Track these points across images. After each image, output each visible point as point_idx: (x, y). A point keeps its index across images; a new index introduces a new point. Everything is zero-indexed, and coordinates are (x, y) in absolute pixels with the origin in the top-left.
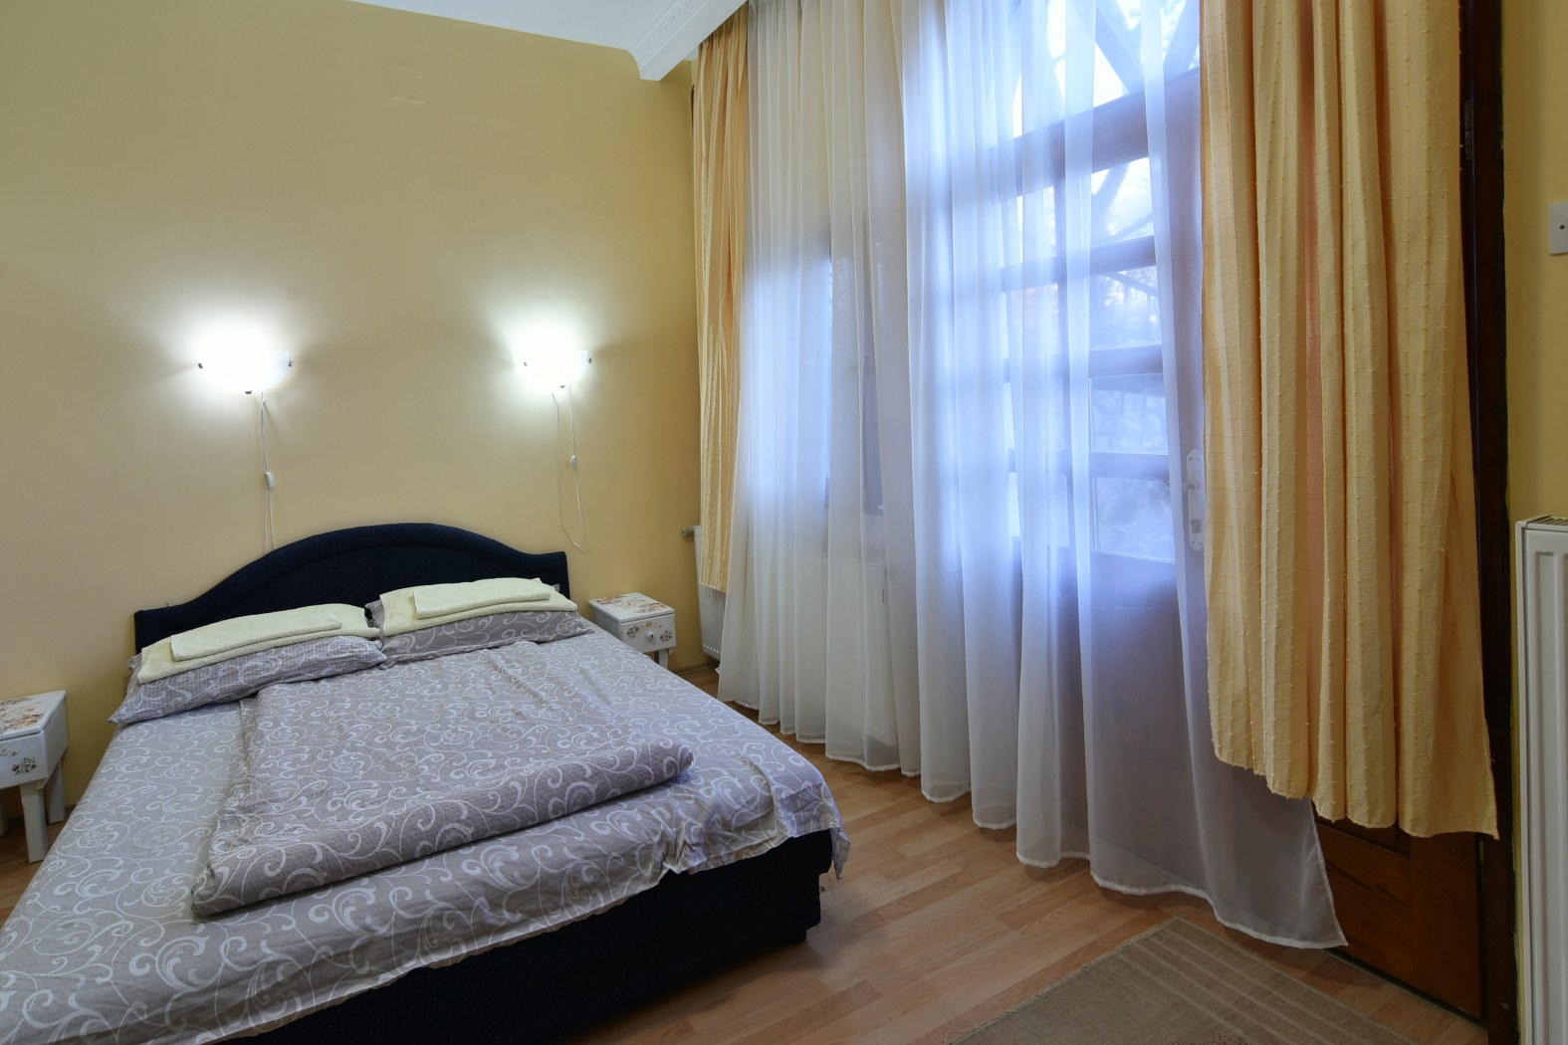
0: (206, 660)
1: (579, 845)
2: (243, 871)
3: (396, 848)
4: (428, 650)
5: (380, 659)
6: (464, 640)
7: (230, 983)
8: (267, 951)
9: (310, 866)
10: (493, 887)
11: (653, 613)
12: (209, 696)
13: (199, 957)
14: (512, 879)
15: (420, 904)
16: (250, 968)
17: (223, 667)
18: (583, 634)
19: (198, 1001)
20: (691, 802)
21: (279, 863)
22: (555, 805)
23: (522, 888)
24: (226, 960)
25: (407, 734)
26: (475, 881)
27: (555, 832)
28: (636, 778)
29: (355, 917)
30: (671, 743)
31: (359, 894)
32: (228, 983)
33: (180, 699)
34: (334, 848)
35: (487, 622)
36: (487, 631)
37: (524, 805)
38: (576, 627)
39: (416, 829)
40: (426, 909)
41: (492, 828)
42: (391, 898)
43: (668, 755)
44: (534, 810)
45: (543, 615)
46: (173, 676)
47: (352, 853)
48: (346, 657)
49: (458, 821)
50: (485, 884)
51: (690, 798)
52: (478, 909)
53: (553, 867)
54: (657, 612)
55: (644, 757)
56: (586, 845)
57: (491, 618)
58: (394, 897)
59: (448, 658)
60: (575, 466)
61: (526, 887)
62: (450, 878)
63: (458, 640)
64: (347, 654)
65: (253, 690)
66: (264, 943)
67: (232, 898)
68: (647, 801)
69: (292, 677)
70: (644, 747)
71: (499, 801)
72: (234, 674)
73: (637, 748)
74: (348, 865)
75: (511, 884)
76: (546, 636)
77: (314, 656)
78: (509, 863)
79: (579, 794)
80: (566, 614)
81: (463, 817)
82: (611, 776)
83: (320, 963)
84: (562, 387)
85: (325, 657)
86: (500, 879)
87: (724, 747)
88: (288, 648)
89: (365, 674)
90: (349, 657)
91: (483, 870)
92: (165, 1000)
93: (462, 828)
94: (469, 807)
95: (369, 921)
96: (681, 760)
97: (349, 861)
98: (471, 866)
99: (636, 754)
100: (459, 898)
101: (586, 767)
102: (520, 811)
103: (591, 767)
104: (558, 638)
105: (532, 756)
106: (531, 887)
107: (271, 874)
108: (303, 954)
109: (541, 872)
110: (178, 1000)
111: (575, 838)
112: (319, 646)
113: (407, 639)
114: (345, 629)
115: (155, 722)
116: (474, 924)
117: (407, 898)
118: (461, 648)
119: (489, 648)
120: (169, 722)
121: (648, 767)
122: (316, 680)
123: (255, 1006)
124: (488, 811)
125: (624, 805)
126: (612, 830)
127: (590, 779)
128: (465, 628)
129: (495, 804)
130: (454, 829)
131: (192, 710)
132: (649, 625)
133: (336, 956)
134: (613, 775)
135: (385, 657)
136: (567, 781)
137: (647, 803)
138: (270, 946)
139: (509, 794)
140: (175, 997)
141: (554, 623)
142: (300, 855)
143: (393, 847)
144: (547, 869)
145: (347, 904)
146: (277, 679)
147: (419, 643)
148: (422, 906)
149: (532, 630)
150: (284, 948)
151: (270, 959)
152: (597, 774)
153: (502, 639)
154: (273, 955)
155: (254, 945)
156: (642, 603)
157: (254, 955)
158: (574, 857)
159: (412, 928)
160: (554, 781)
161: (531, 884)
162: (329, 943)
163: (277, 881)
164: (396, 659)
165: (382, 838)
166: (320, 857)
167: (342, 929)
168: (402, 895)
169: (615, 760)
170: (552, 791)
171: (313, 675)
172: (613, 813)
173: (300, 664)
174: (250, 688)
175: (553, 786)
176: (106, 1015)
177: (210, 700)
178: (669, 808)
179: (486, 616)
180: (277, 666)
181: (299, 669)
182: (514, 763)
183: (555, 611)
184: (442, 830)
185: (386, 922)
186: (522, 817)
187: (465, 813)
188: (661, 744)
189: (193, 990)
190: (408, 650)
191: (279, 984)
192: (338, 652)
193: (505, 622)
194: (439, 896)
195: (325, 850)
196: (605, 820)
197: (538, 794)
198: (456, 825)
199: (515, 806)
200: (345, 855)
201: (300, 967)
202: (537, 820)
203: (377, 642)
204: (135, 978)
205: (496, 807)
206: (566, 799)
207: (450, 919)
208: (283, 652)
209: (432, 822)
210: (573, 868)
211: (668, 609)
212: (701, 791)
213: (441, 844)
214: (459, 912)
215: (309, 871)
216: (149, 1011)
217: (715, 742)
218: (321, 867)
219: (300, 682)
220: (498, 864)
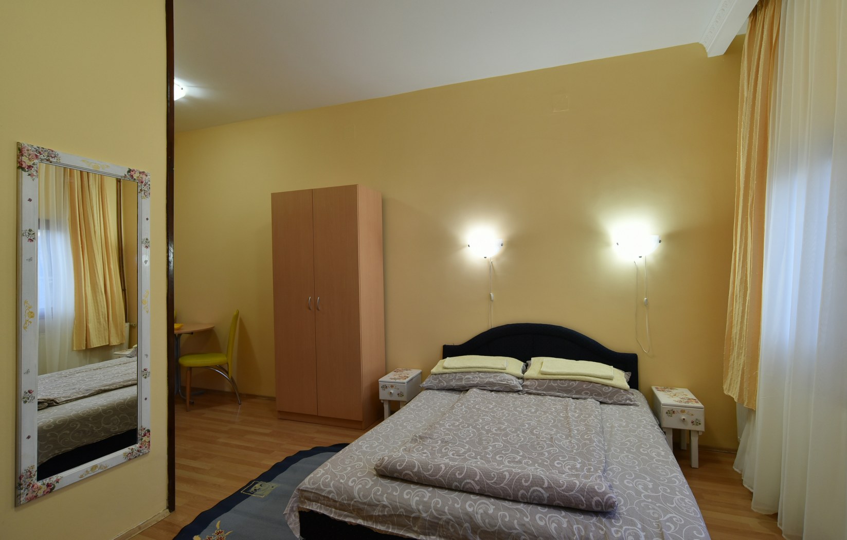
0: (453, 370)
1: (523, 523)
2: (391, 462)
3: (445, 480)
4: (543, 391)
5: (519, 389)
6: (561, 390)
7: (372, 505)
8: (385, 499)
9: (412, 472)
10: (474, 521)
11: (687, 404)
12: (452, 386)
13: (367, 489)
14: (484, 522)
15: (442, 512)
16: (378, 503)
17: (458, 375)
18: (631, 405)
19: (361, 506)
20: (602, 532)
21: (402, 465)
22: (522, 494)
23: (488, 530)
24: (372, 495)
25: (499, 429)
26: (467, 514)
27: (517, 509)
28: (573, 501)
29: (417, 503)
30: (604, 489)
31: (424, 494)
32: (370, 505)
33: (442, 384)
34: (422, 468)
35: (575, 384)
36: (574, 388)
37: (506, 487)
38: (626, 400)
39: (455, 475)
40: (443, 515)
41: (488, 491)
42: (433, 502)
43: (598, 496)
44: (511, 492)
45: (607, 388)
46: (442, 374)
47: (428, 473)
48: (504, 384)
49: (473, 480)
50: (471, 518)
51: (602, 530)
52: (465, 529)
53: (505, 527)
54: (690, 404)
55: (581, 490)
56: (528, 525)
57: (577, 382)
58: (434, 502)
59: (550, 397)
60: (646, 304)
61: (490, 530)
62: (459, 506)
63: (558, 389)
64: (505, 383)
65: (467, 388)
66: (385, 495)
67: (384, 470)
68: (577, 518)
69: (482, 387)
70: (585, 485)
71: (495, 479)
72: (461, 379)
73: (580, 483)
74: (425, 478)
75: (483, 525)
76: (605, 400)
77: (492, 380)
78: (486, 513)
79: (537, 495)
80: (622, 391)
81: (476, 479)
82: (558, 493)
83: (399, 516)
84: (640, 257)
85: (496, 382)
86: (478, 519)
87: (654, 509)
88: (483, 373)
89: (511, 395)
90: (506, 384)
91: (474, 510)
92: (352, 500)
93: (474, 485)
94: (481, 475)
95: (421, 507)
96: (606, 503)
97: (426, 476)
98: (470, 506)
99: (577, 486)
100: (458, 518)
101: (546, 481)
102: (504, 489)
103: (548, 482)
104: (614, 404)
105: (538, 463)
106: (492, 532)
107: (398, 468)
108: (395, 508)
109: (499, 527)
110: (355, 501)
111: (525, 518)
112: (495, 376)
113: (533, 382)
114: (507, 371)
115: (433, 391)
116: (462, 535)
117: (438, 506)
118: (558, 394)
119: (573, 398)
120: (437, 392)
121: (582, 497)
122: (492, 391)
123: (376, 519)
124: (488, 481)
125: (563, 513)
126: (546, 524)
127: (546, 489)
128: (563, 384)
129: (493, 480)
130: (470, 483)
131: (446, 390)
132: (683, 411)
133: (406, 516)
134: (559, 493)
135: (521, 389)
136: (533, 484)
137: (576, 519)
138: (386, 498)
139: (501, 477)
140: (355, 500)
141: (614, 394)
142: (410, 465)
143: (444, 479)
144: (502, 527)
145: (417, 496)
146: (477, 386)
147: (539, 386)
148: (442, 513)
149: (599, 395)
150: (390, 501)
151: (384, 503)
152: (549, 488)
153: (582, 395)
154: (386, 503)
155: (382, 495)
156: (684, 397)
157: (380, 498)
158: (518, 528)
159: (436, 521)
160: (526, 481)
161: (492, 530)
162: (404, 509)
163: (400, 472)
164: (527, 391)
165: (441, 473)
166: (416, 470)
167: (410, 505)
168: (437, 503)
169: (564, 484)
170: (523, 486)
171: (490, 388)
172: (554, 515)
173: (485, 382)
174: (466, 387)
175: (524, 484)
176: (338, 494)
177: (452, 388)
178: (586, 528)
179: (575, 380)
180: (477, 380)
181: (485, 384)
182: (526, 463)
183: (615, 387)
184: (466, 481)
185: (427, 512)
186: (504, 493)
187: (478, 478)
188: (596, 487)
189: (360, 500)
190: (533, 388)
191: (384, 515)
192: (502, 381)
193: (584, 386)
194: (450, 512)
195: (419, 468)
196: (546, 517)
197: (515, 484)
198: (472, 482)
199: (502, 485)
200: (425, 473)
201: (393, 513)
202: (512, 499)
203: (520, 381)
204: (349, 486)
205: (492, 481)
206: (529, 494)
207: (453, 526)
208: (480, 374)
209: (463, 475)
210: (516, 534)
211: (700, 405)
212: (613, 529)
213: (463, 487)
214: (457, 525)
215: (411, 473)
216: (348, 500)
217: (651, 503)
218: (415, 474)
219: (485, 390)
220: (481, 511)
